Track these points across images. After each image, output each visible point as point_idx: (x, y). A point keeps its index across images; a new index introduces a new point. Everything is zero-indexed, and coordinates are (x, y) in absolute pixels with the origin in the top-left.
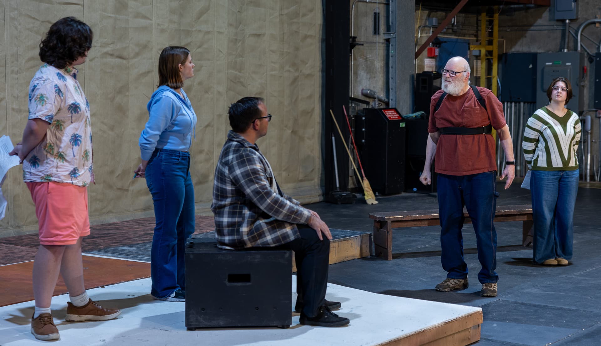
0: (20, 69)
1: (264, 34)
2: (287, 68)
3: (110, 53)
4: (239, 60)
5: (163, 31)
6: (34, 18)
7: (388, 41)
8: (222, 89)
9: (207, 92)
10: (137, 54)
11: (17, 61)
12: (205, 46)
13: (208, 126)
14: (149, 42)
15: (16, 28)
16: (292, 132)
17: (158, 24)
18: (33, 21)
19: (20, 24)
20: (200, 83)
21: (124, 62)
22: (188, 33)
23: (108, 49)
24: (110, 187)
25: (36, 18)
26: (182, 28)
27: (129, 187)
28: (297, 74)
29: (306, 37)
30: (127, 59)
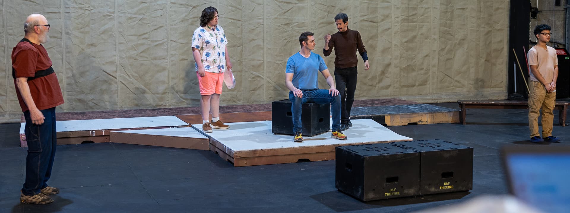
0: (316, 28)
1: (467, 8)
2: (483, 26)
3: (365, 20)
4: (448, 22)
5: (398, 8)
6: (323, 5)
7: (566, 9)
8: (436, 37)
9: (426, 39)
10: (383, 20)
11: (314, 24)
12: (426, 15)
13: (426, 56)
14: (389, 14)
15: (314, 10)
16: (485, 60)
17: (395, 5)
18: (323, 6)
19: (316, 8)
20: (422, 34)
21: (375, 24)
22: (414, 9)
23: (365, 18)
24: (365, 84)
25: (325, 4)
26: (410, 7)
27: (376, 84)
28: (490, 29)
29: (498, 9)
30: (377, 22)
